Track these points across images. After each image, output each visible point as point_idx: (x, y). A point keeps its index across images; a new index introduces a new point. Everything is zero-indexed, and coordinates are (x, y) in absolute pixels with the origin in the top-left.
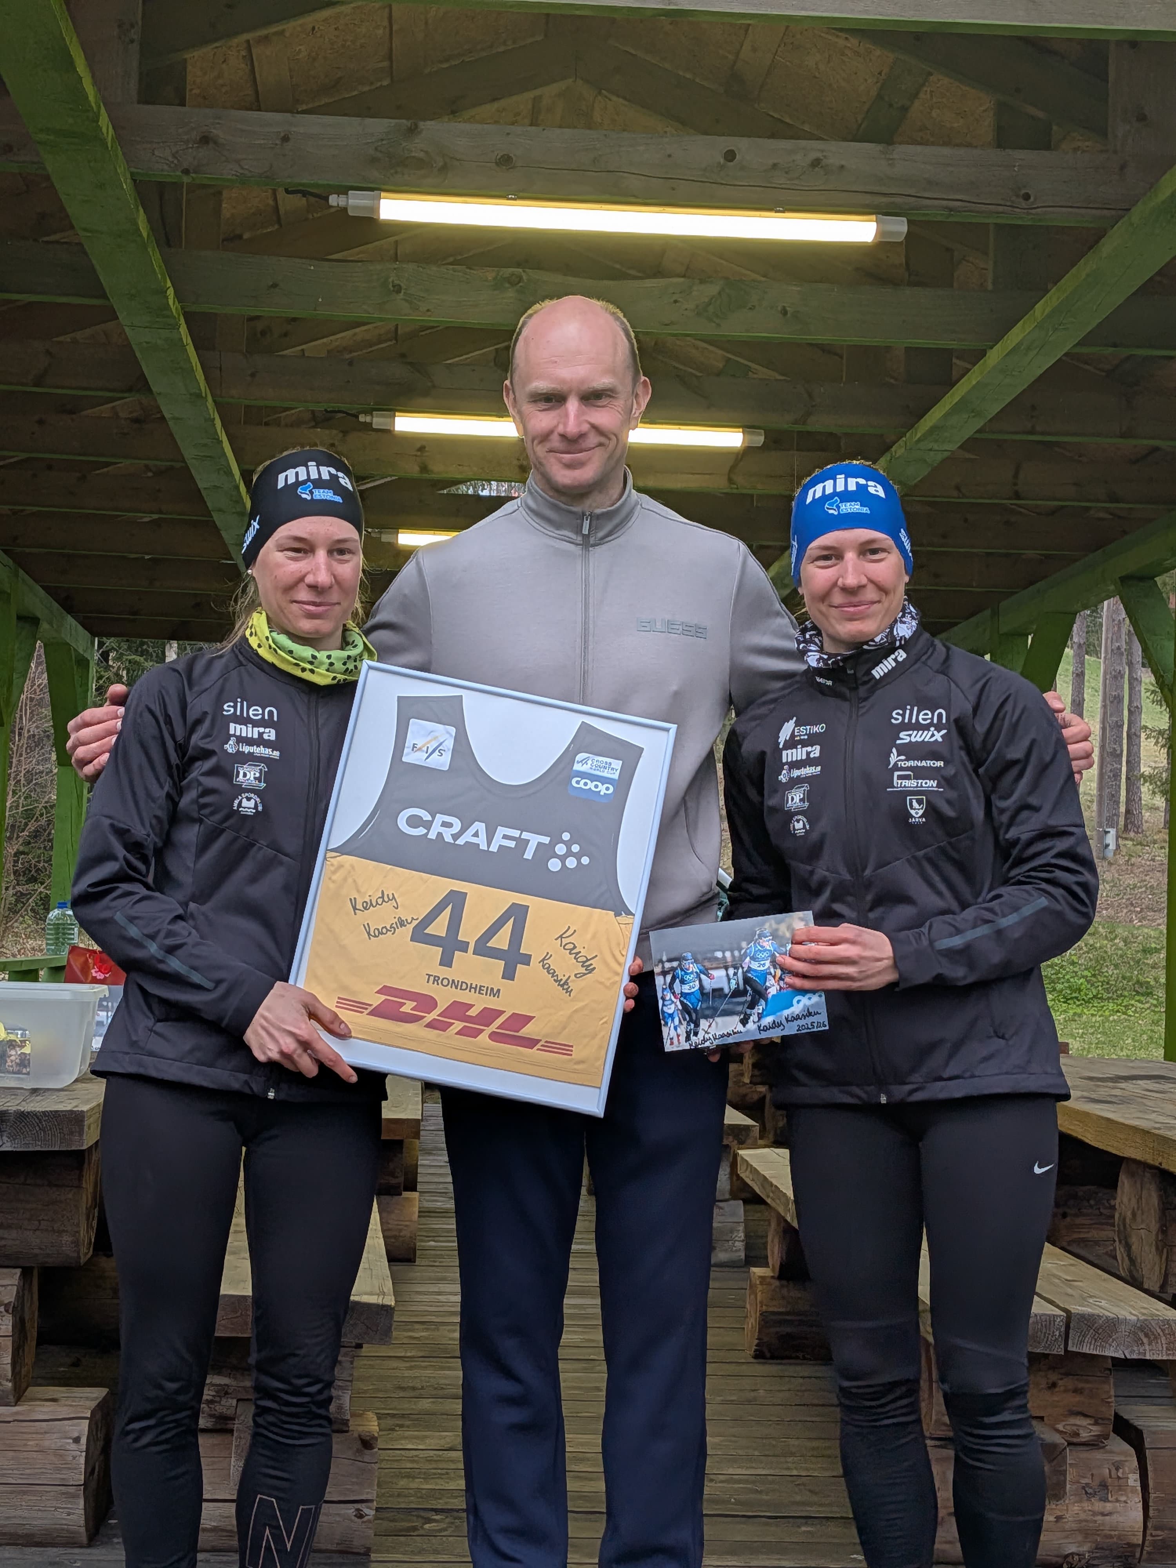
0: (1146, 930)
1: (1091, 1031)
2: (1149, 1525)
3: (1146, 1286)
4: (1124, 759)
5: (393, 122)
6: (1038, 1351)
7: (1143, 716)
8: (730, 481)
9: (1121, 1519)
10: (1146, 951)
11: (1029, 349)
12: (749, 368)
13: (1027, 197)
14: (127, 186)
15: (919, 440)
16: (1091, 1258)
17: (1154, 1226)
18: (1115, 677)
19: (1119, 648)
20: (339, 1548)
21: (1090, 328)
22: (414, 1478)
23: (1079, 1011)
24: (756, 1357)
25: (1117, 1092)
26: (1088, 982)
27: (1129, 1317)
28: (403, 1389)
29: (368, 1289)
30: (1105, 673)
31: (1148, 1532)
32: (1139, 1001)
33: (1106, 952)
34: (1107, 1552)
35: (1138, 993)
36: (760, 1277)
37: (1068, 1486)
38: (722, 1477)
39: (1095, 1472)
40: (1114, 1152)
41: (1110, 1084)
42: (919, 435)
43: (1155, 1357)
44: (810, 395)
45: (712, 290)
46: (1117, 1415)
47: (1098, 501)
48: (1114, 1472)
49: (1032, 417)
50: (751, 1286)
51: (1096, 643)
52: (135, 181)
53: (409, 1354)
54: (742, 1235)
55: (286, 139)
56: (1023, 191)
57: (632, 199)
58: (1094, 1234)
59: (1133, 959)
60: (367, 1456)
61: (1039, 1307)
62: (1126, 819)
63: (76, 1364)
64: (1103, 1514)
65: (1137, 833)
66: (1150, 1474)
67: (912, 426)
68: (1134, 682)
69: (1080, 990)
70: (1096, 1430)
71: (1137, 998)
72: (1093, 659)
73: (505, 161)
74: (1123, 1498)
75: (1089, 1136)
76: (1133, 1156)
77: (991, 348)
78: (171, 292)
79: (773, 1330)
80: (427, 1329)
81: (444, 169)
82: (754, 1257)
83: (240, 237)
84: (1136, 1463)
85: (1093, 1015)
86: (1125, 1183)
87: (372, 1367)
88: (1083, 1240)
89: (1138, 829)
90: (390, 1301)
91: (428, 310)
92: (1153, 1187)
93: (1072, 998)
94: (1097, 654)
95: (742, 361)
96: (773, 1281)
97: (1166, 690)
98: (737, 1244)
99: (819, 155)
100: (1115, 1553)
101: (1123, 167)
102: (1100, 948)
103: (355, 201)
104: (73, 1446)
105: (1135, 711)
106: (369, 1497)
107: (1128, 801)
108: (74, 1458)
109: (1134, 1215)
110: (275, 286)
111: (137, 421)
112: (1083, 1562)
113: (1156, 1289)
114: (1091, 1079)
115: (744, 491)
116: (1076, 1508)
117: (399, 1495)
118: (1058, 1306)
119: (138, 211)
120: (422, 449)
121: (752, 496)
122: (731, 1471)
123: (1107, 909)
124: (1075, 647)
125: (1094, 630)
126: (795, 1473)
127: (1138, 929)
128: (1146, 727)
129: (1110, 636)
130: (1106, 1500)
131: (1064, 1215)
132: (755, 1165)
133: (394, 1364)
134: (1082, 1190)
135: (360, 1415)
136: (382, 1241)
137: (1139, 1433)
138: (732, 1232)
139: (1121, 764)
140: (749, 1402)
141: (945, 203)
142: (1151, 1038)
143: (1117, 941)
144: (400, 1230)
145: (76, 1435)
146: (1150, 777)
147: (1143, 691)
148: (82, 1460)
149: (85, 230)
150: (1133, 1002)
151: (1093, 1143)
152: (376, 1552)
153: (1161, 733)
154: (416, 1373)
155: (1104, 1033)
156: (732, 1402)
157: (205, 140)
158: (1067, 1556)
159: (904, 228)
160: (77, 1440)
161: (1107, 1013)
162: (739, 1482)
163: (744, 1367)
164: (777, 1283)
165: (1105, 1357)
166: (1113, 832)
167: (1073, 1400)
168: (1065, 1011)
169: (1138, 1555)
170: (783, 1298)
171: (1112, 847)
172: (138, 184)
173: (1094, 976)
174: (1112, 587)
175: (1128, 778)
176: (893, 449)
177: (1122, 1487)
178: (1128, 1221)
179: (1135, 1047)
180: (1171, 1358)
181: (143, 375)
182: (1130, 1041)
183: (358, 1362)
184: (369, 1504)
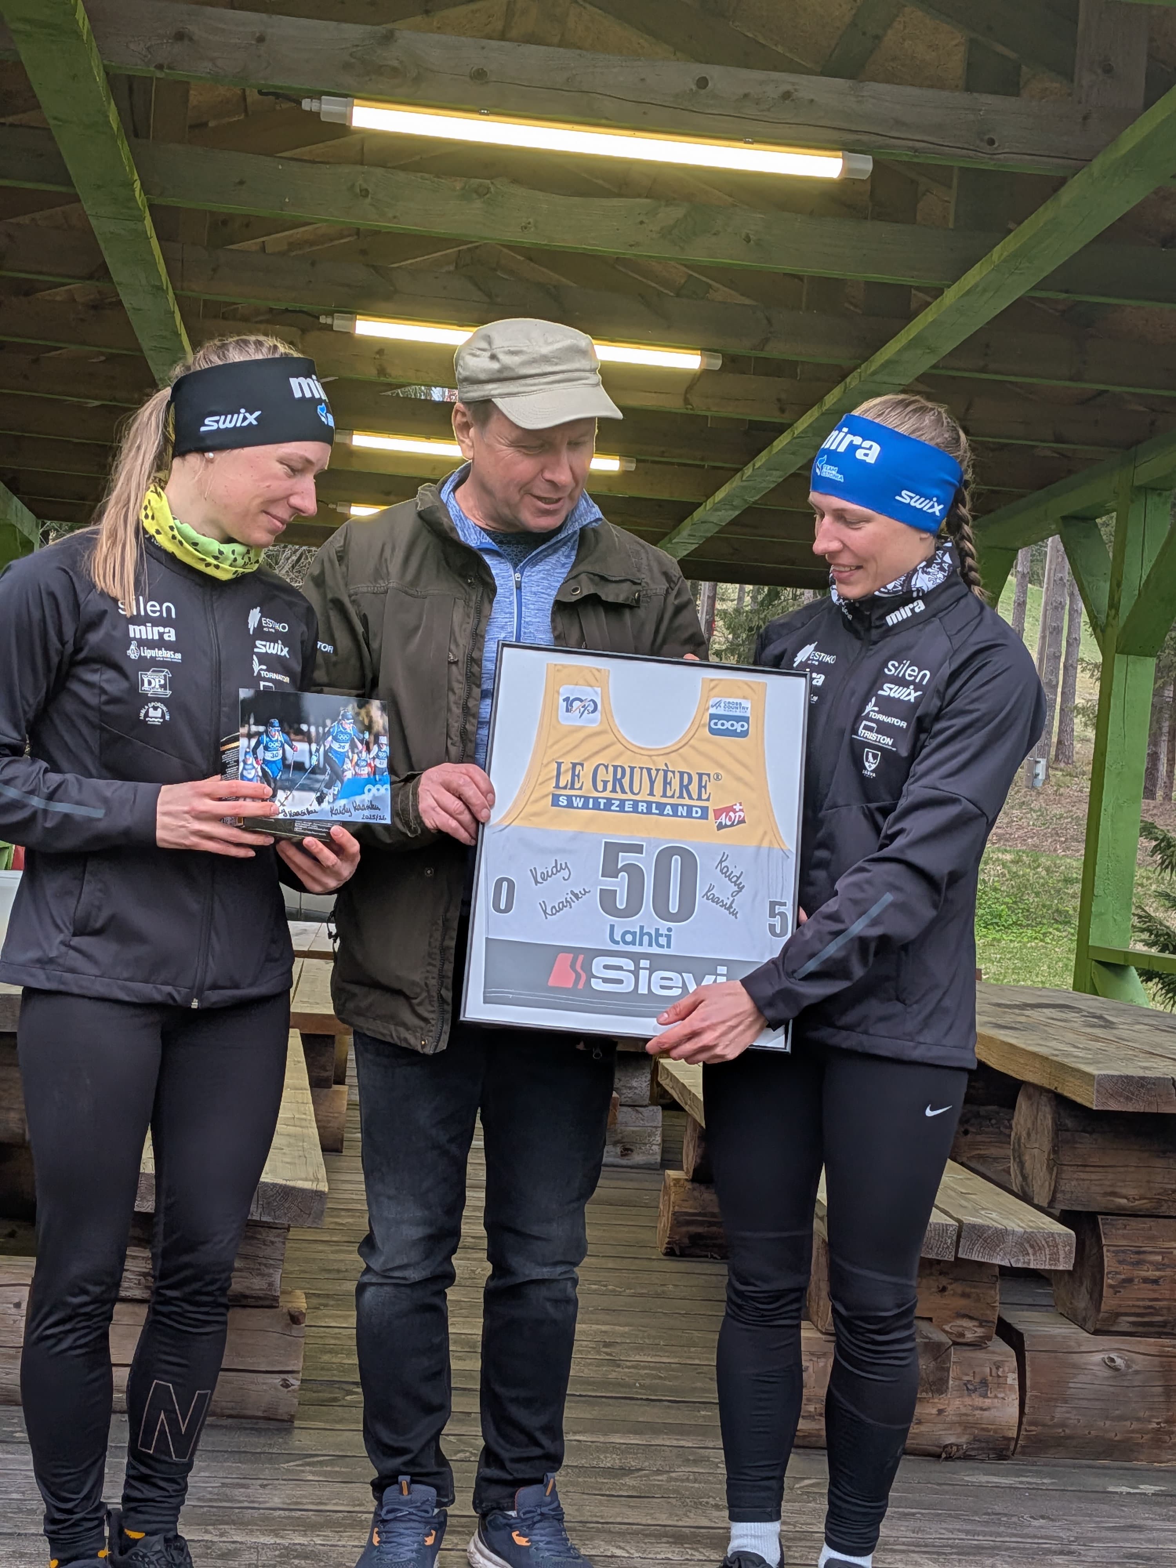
0: (1068, 861)
1: (1009, 956)
2: (1025, 1420)
3: (1036, 1201)
4: (1060, 690)
5: (369, 28)
6: (930, 1256)
7: (1081, 647)
8: (686, 401)
9: (997, 1414)
10: (1068, 881)
11: (985, 290)
12: (710, 286)
13: (991, 142)
14: (100, 78)
15: (874, 373)
16: (989, 1174)
17: (1047, 1146)
18: (1056, 608)
19: (1061, 579)
20: (265, 1414)
21: (1045, 274)
22: (337, 1353)
23: (998, 936)
24: (666, 1254)
25: (1022, 1019)
26: (1009, 908)
27: (1017, 1229)
28: (329, 1271)
29: (304, 1176)
30: (1046, 604)
31: (1023, 1427)
32: (1058, 930)
33: (1028, 880)
34: (983, 1445)
35: (1057, 921)
36: (675, 1179)
37: (951, 1382)
38: (628, 1364)
39: (977, 1370)
40: (1014, 1075)
41: (1017, 1011)
42: (873, 368)
43: (1038, 1267)
44: (769, 321)
45: (677, 213)
46: (1000, 1319)
47: (1044, 441)
48: (994, 1370)
49: (986, 355)
50: (665, 1187)
51: (1040, 572)
52: (107, 74)
53: (334, 1239)
54: (658, 1139)
55: (261, 39)
56: (987, 137)
57: (604, 121)
58: (993, 1151)
59: (1054, 888)
60: (295, 1330)
61: (936, 1217)
62: (1057, 749)
63: (12, 1235)
64: (982, 1409)
65: (1067, 763)
66: (1028, 1374)
67: (866, 359)
68: (1073, 612)
69: (1000, 916)
70: (980, 1332)
71: (1056, 926)
72: (1036, 588)
73: (480, 75)
74: (1001, 1395)
75: (993, 1060)
76: (1031, 1081)
77: (949, 286)
78: (137, 185)
79: (684, 1229)
80: (353, 1217)
81: (417, 80)
82: (669, 1160)
83: (205, 125)
84: (1015, 1364)
85: (1011, 941)
86: (1022, 1103)
87: (299, 1249)
88: (980, 1157)
89: (1069, 760)
90: (324, 1187)
91: (395, 217)
92: (1048, 1109)
93: (992, 924)
94: (1040, 583)
95: (704, 279)
96: (686, 1183)
97: (1098, 630)
98: (654, 1147)
99: (789, 87)
100: (991, 1446)
101: (1085, 118)
102: (1023, 875)
103: (328, 107)
104: (14, 1311)
105: (1073, 643)
106: (295, 1368)
107: (1061, 731)
108: (15, 1321)
109: (1029, 1134)
110: (241, 183)
111: (95, 307)
112: (961, 1452)
113: (1045, 1205)
114: (999, 1005)
115: (699, 413)
116: (958, 1402)
117: (322, 1369)
118: (951, 1217)
119: (109, 103)
120: (380, 352)
121: (707, 417)
122: (638, 1358)
123: (1032, 837)
124: (1019, 576)
125: (1038, 559)
126: (697, 1362)
127: (1061, 859)
128: (1082, 660)
129: (1053, 567)
130: (985, 1396)
131: (966, 1132)
132: (674, 1073)
133: (321, 1247)
134: (984, 1110)
135: (290, 1293)
136: (316, 1131)
137: (1020, 1335)
138: (650, 1136)
139: (1056, 695)
140: (658, 1296)
141: (910, 144)
142: (1066, 965)
143: (1040, 870)
144: (329, 1122)
145: (17, 1300)
146: (1083, 709)
147: (1082, 624)
148: (23, 1324)
149: (55, 118)
150: (1051, 930)
151: (994, 1066)
152: (300, 1419)
153: (1096, 666)
154: (342, 1256)
155: (1021, 959)
156: (641, 1295)
157: (180, 36)
158: (946, 1446)
159: (869, 167)
160: (18, 1305)
161: (1025, 940)
162: (645, 1368)
163: (655, 1263)
164: (689, 1186)
165: (993, 1265)
166: (1043, 762)
167: (960, 1303)
168: (985, 936)
169: (1012, 1447)
170: (695, 1199)
171: (1042, 777)
172: (112, 79)
173: (1015, 903)
174: (1053, 527)
175: (1062, 710)
176: (848, 380)
177: (1000, 1382)
178: (1023, 1141)
179: (1050, 973)
180: (1053, 1268)
181: (104, 262)
182: (1045, 967)
183: (288, 1245)
184: (295, 1375)
